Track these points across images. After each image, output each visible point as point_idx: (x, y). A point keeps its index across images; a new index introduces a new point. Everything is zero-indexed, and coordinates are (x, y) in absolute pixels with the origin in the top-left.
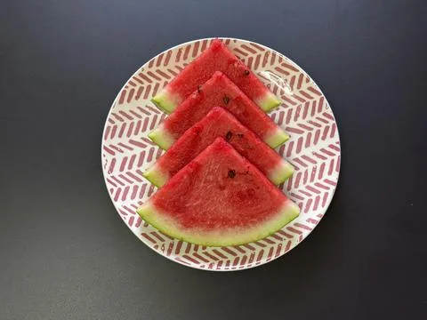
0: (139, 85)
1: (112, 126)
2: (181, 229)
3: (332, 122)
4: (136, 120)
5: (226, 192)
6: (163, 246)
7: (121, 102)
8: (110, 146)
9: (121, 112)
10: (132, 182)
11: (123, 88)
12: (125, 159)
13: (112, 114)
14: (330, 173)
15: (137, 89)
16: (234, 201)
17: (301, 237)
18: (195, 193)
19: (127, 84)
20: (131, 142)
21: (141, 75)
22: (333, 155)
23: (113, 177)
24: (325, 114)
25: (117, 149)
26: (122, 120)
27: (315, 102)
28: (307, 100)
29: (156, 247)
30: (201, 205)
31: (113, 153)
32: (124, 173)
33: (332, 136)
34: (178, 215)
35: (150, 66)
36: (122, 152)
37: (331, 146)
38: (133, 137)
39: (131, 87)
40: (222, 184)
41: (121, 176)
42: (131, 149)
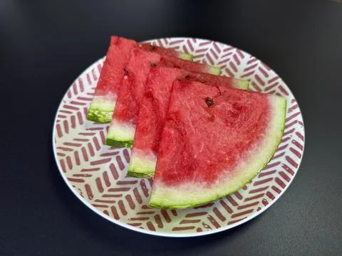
0: (68, 116)
1: (64, 158)
2: (208, 186)
3: (234, 51)
4: (85, 144)
5: (218, 120)
6: (204, 224)
7: (60, 135)
8: (74, 175)
9: (66, 144)
10: (121, 196)
11: (55, 123)
12: (98, 180)
13: (58, 148)
14: (266, 75)
15: (69, 119)
16: (232, 124)
17: (300, 123)
18: (193, 140)
19: (57, 118)
20: (93, 163)
21: (65, 106)
22: (256, 65)
23: (97, 201)
24: (225, 50)
25: (82, 175)
26: (71, 150)
27: (211, 50)
28: (205, 53)
29: (199, 230)
30: (207, 147)
31: (82, 181)
32: (106, 192)
33: (243, 57)
34: (195, 173)
35: (70, 96)
36: (90, 176)
37: (249, 62)
38: (92, 159)
39: (62, 120)
40: (208, 115)
41: (105, 196)
42: (98, 169)
